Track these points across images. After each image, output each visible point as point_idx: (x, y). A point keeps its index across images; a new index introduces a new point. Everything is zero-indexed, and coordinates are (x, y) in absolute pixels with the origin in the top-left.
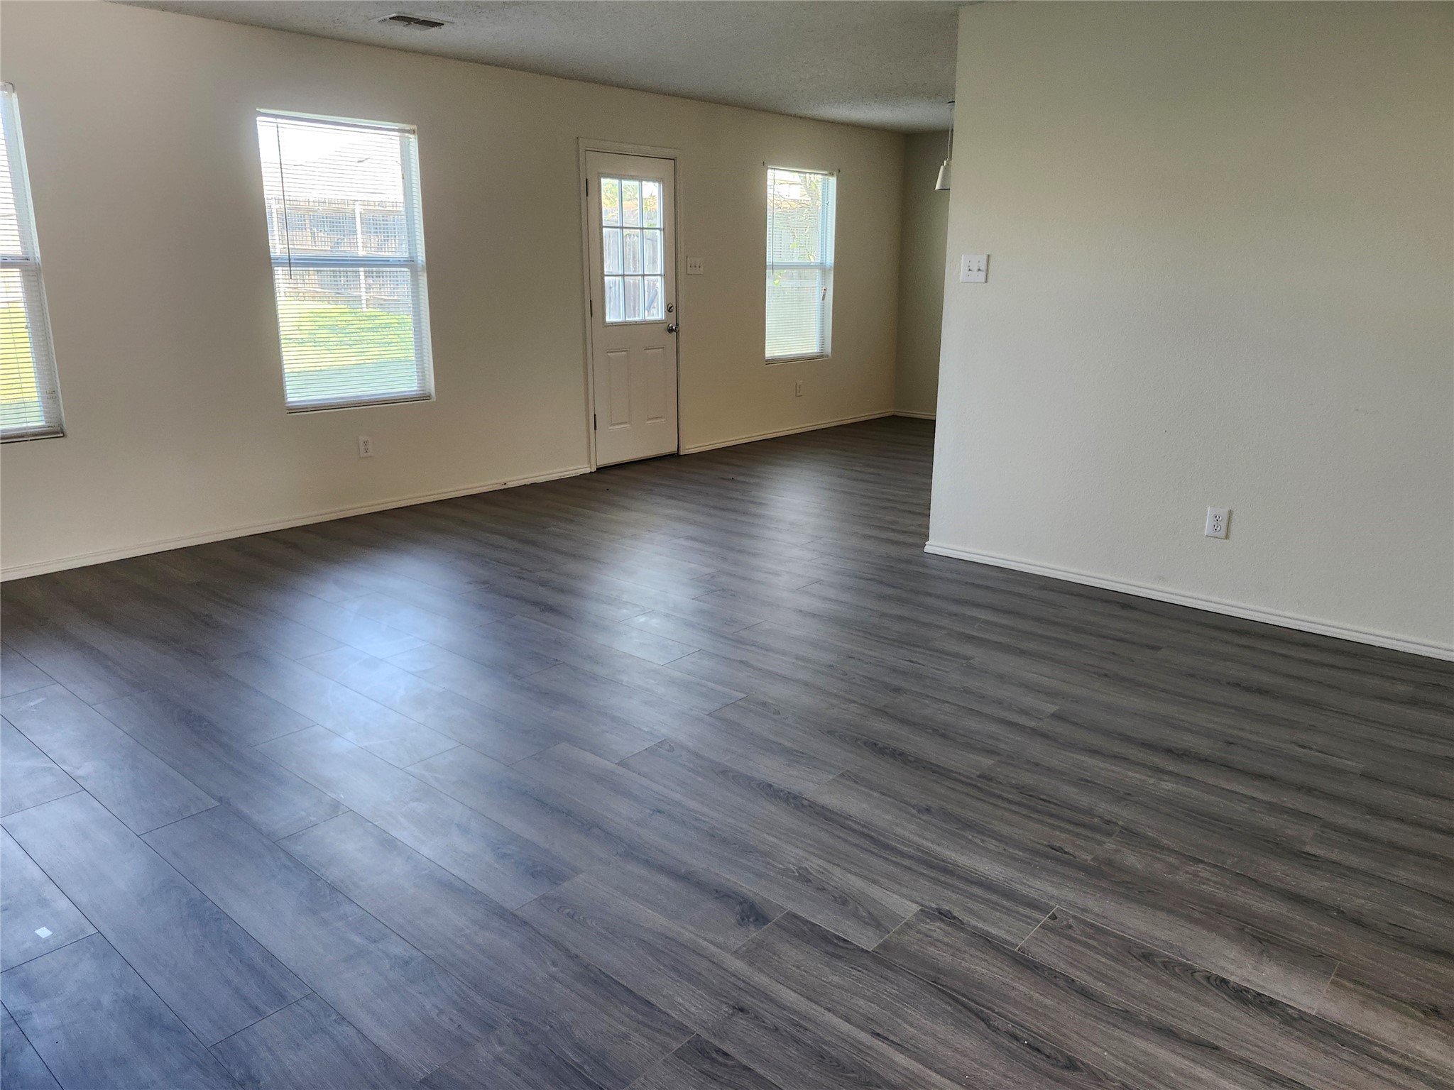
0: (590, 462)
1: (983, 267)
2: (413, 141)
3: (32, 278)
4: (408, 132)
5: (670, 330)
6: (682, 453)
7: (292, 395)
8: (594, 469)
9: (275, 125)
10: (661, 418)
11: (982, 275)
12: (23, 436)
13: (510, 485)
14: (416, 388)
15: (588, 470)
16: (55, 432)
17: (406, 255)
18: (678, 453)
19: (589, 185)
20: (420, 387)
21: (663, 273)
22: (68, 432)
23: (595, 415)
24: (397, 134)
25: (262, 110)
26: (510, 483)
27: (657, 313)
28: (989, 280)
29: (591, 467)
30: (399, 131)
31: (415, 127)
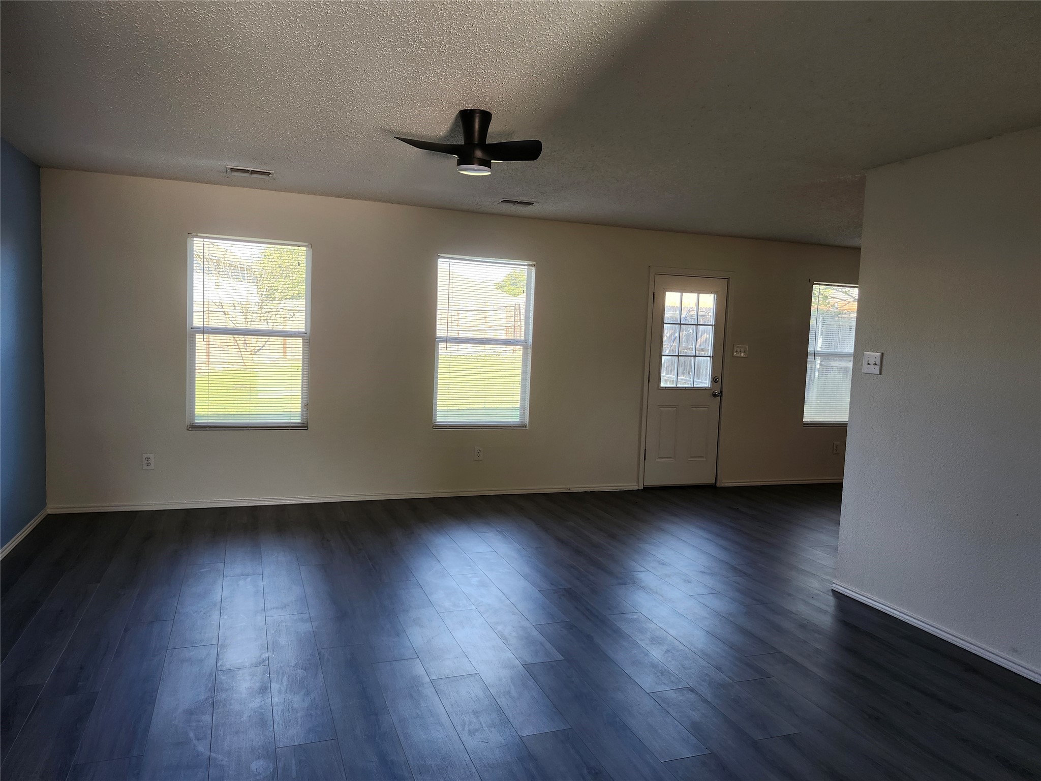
0: (638, 482)
1: (878, 362)
2: (534, 270)
3: (306, 344)
4: (531, 265)
5: (715, 395)
6: (718, 485)
7: (439, 418)
8: (641, 488)
9: (448, 263)
10: (702, 457)
11: (877, 368)
12: (286, 427)
13: (572, 490)
14: (518, 420)
15: (636, 488)
16: (303, 426)
17: (523, 338)
18: (715, 485)
19: (655, 296)
20: (522, 420)
21: (712, 355)
22: (309, 426)
23: (645, 449)
24: (526, 267)
25: (442, 255)
26: (572, 489)
27: (705, 382)
28: (883, 373)
29: (638, 486)
30: (529, 265)
31: (534, 263)
